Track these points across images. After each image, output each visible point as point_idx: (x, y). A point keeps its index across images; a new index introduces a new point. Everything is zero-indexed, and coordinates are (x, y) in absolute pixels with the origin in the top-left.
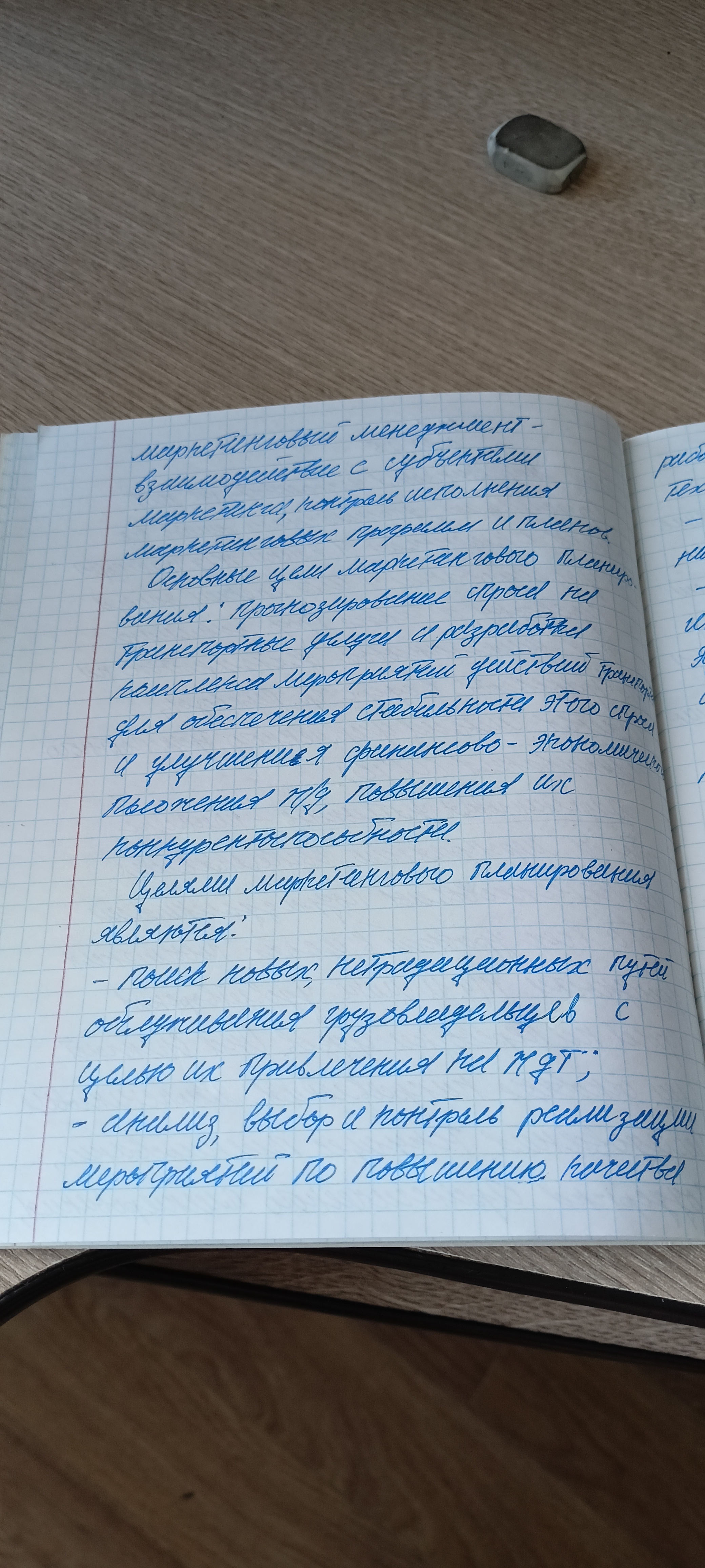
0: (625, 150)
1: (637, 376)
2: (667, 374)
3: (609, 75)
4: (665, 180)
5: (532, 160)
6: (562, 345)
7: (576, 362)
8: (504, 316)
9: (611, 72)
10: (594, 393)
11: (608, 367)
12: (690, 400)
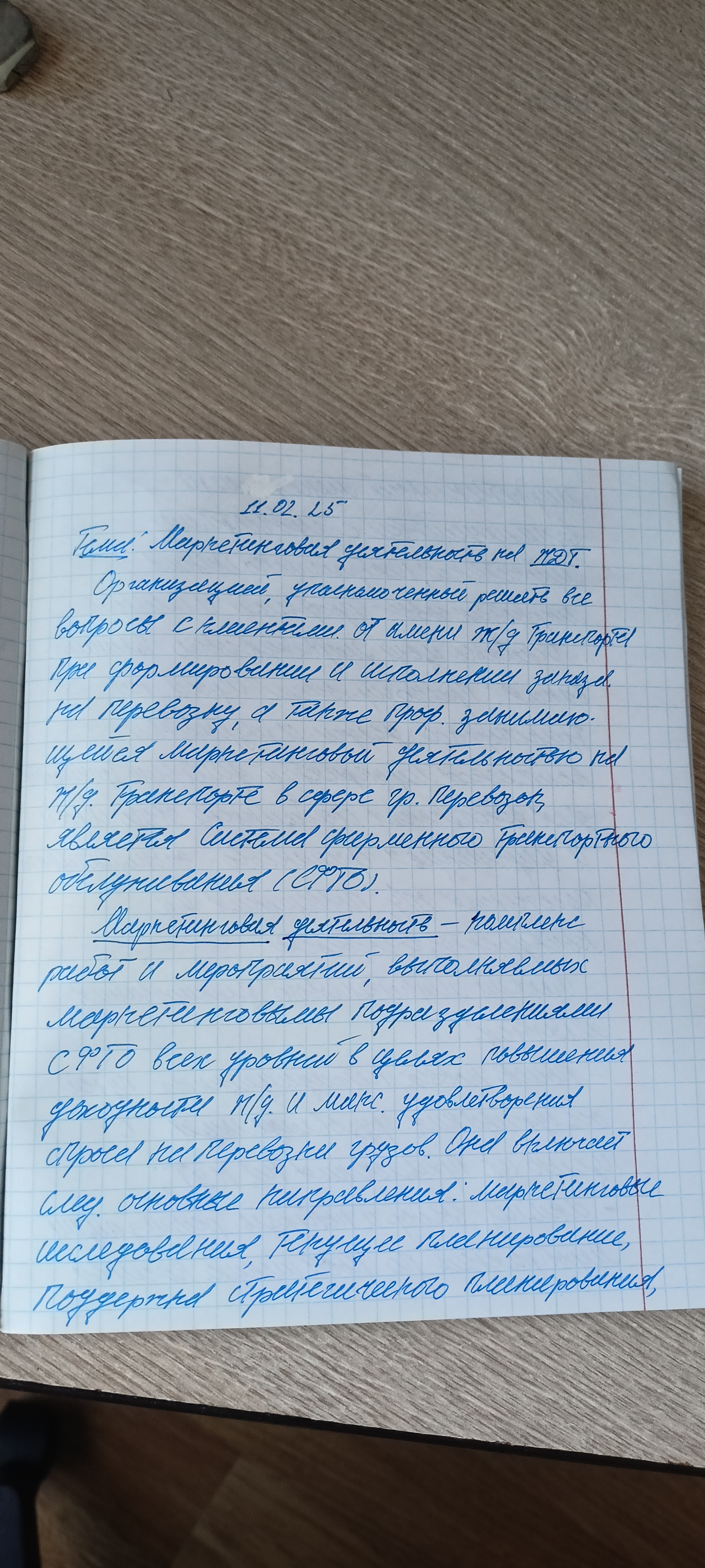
0: (99, 23)
1: (68, 351)
2: (104, 348)
4: (140, 68)
10: (15, 375)
11: (37, 338)
12: (125, 383)
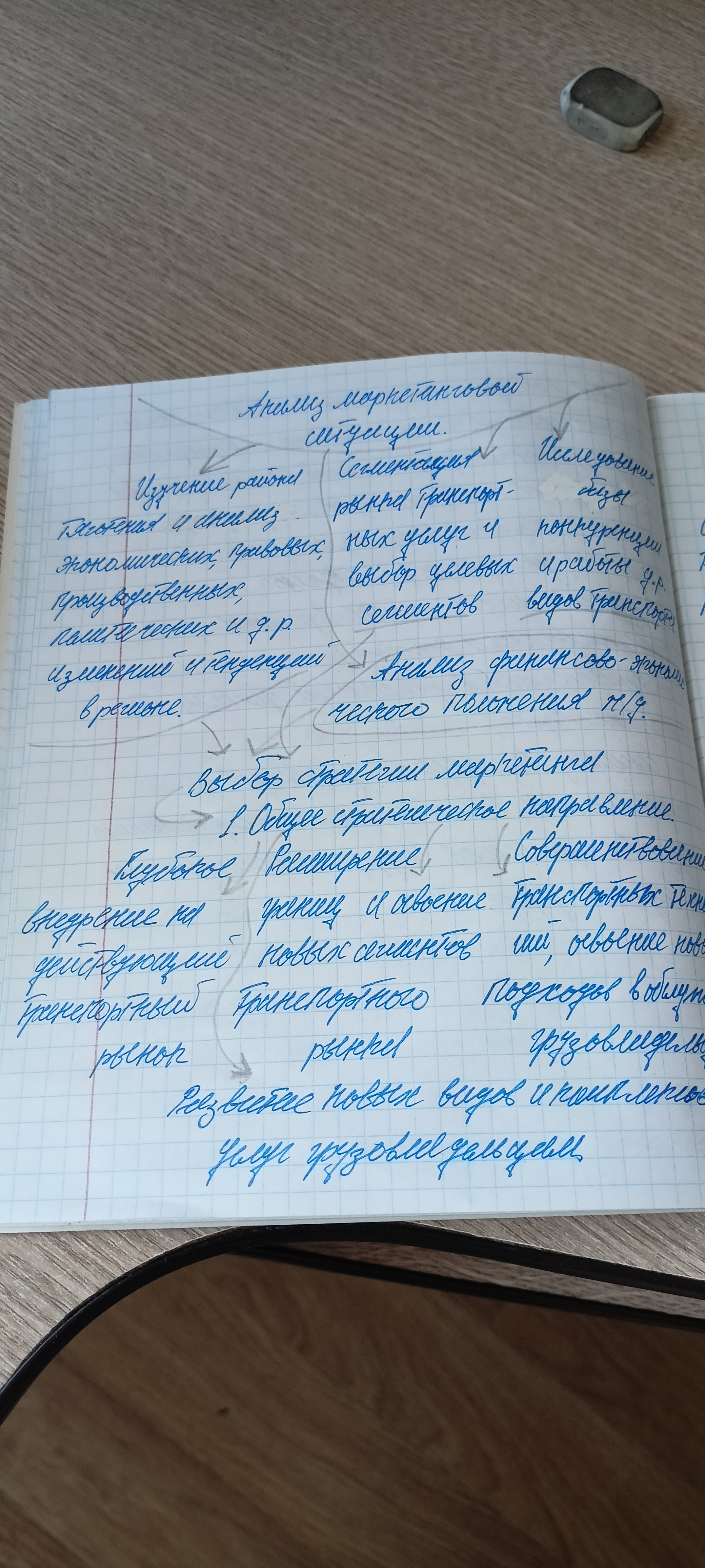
3: (684, 23)
5: (607, 117)
6: (639, 314)
7: (653, 332)
8: (580, 283)
9: (684, 18)
